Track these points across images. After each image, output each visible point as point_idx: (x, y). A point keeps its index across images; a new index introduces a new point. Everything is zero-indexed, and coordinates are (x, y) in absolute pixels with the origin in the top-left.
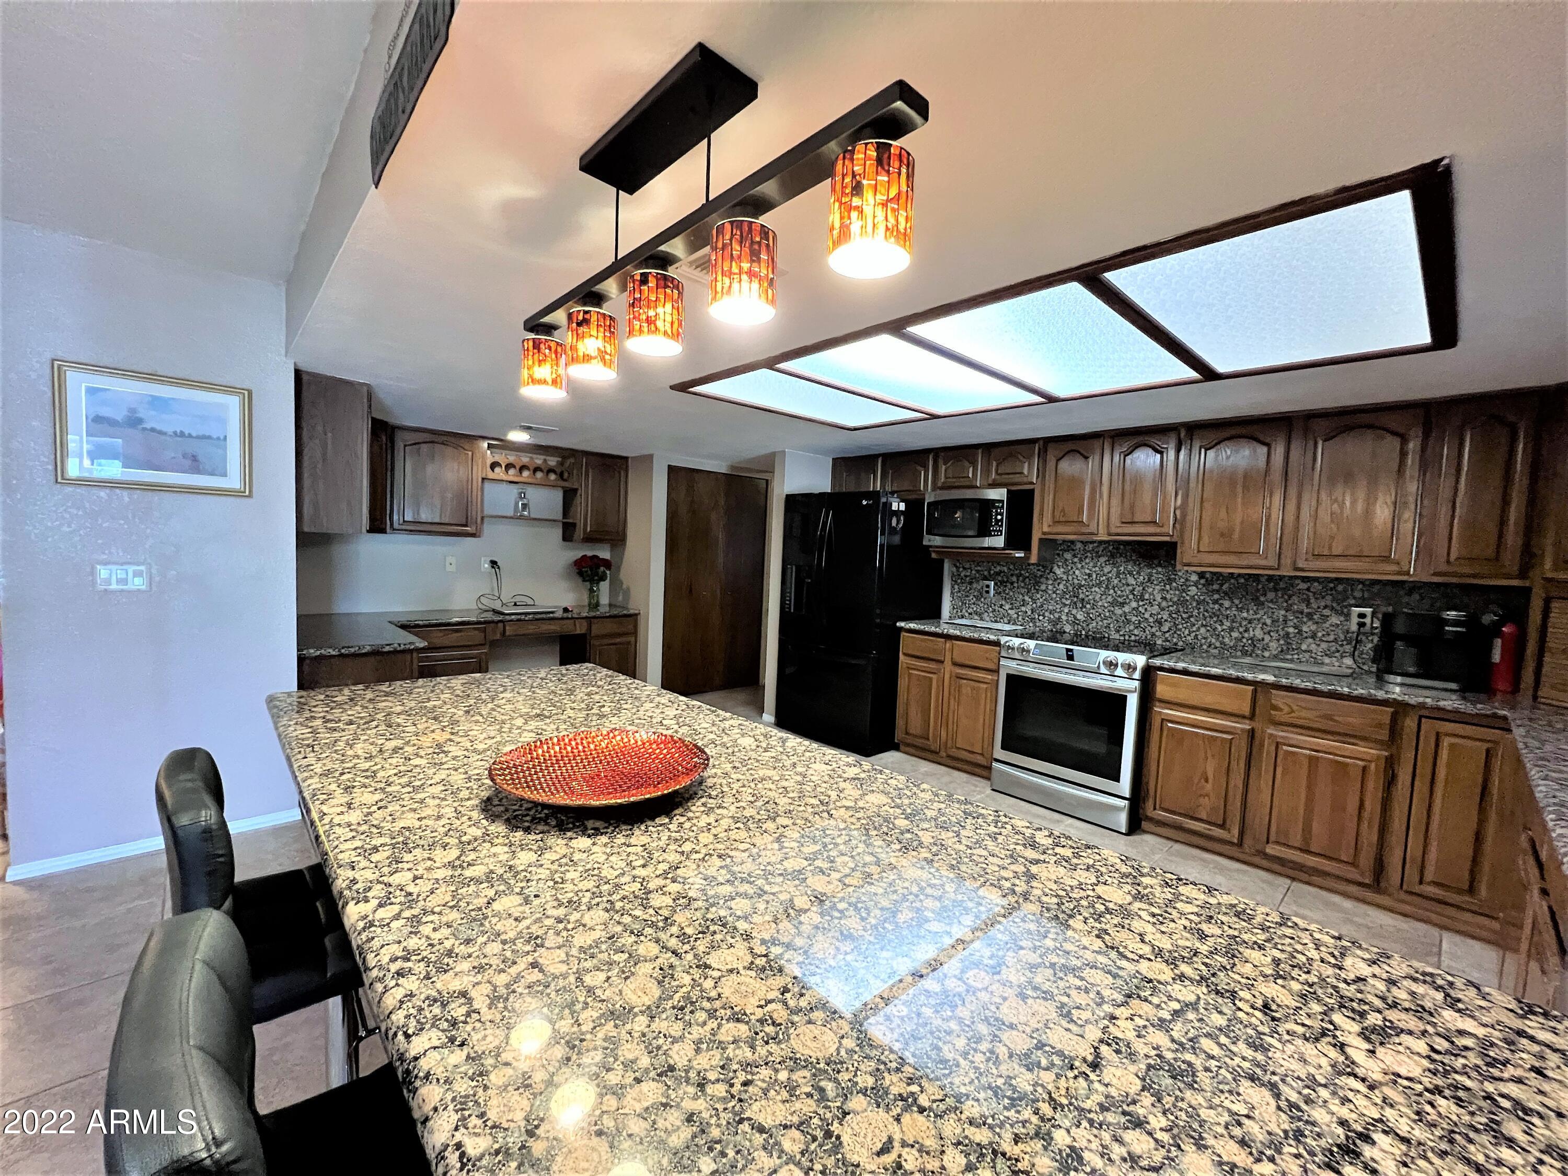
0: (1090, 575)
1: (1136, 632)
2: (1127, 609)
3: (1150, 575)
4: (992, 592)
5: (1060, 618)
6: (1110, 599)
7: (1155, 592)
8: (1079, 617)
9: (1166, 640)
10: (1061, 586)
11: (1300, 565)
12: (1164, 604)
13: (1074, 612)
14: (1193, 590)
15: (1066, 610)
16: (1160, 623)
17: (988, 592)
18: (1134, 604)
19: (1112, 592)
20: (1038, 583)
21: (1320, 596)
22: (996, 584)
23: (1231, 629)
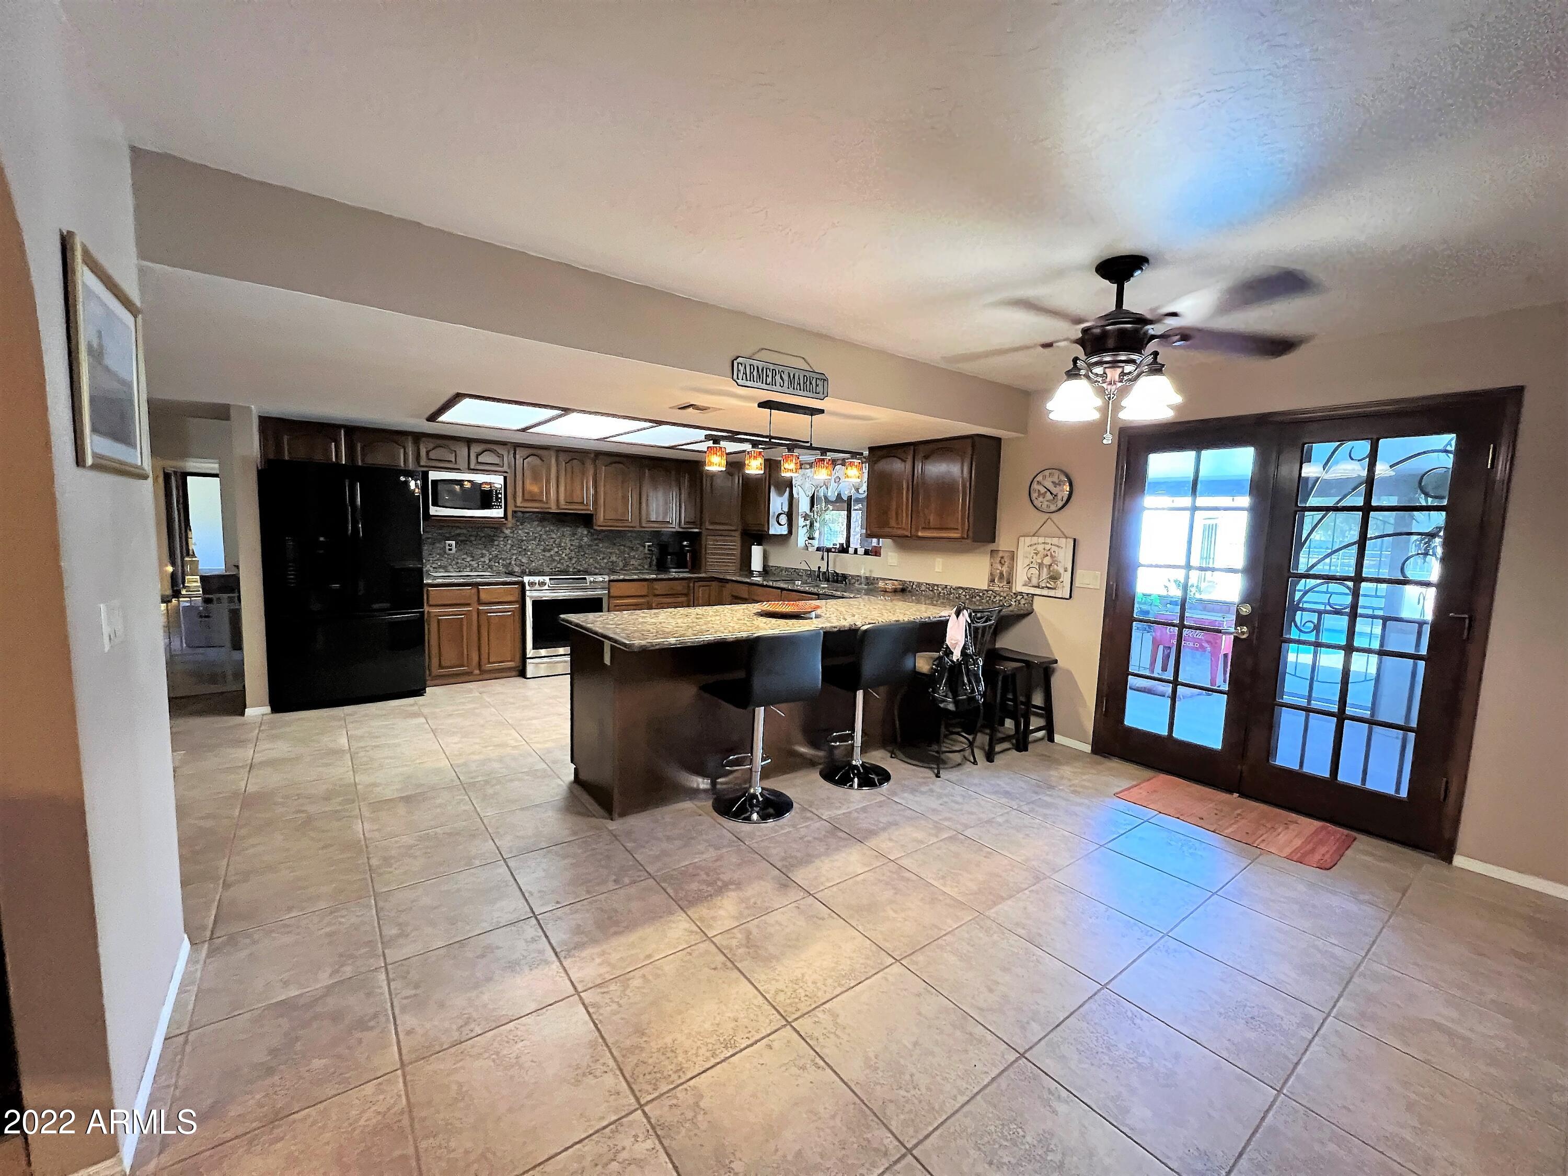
0: (528, 533)
1: (559, 566)
2: (552, 553)
3: (563, 532)
4: (454, 549)
5: (510, 563)
6: (542, 547)
7: (566, 542)
8: (523, 561)
9: (574, 568)
10: (509, 542)
11: (644, 525)
12: (572, 548)
13: (520, 558)
14: (585, 539)
15: (514, 557)
16: (571, 559)
17: (450, 550)
18: (556, 550)
19: (543, 543)
20: (493, 541)
21: (636, 538)
22: (456, 544)
23: (603, 559)
